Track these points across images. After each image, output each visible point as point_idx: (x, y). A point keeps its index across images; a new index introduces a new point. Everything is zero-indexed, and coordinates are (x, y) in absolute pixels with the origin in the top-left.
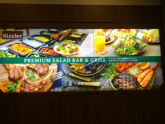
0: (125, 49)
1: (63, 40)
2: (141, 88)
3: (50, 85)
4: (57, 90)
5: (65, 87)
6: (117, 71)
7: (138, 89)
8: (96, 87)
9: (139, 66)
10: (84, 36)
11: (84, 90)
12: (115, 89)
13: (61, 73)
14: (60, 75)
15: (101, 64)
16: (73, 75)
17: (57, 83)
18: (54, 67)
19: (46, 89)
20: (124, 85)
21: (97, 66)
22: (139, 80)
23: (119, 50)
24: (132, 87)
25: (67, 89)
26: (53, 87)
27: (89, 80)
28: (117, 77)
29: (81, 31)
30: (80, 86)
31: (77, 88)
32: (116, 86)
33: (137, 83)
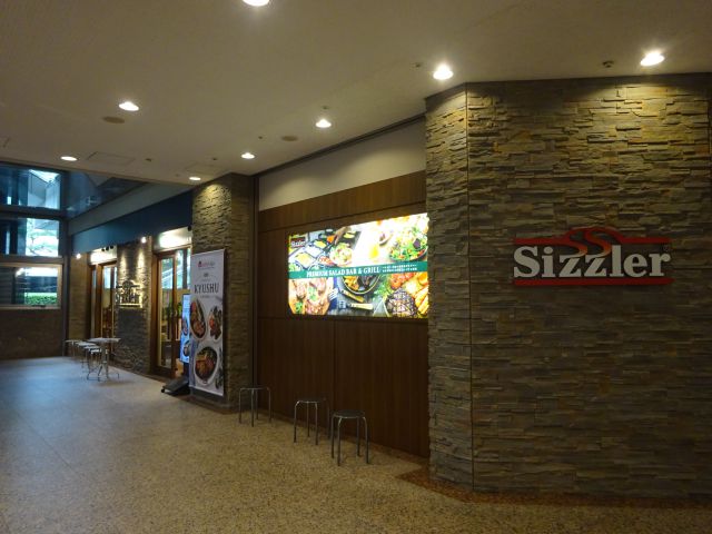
0: (402, 251)
1: (338, 243)
2: (420, 317)
3: (327, 306)
4: (334, 312)
5: (340, 309)
6: (392, 288)
7: (415, 317)
8: (368, 312)
9: (418, 279)
10: (357, 234)
11: (357, 314)
12: (388, 315)
13: (336, 290)
14: (335, 294)
15: (375, 275)
16: (347, 293)
17: (333, 304)
18: (330, 282)
19: (324, 312)
20: (399, 309)
21: (370, 279)
22: (417, 302)
23: (395, 252)
24: (408, 313)
25: (341, 313)
26: (329, 309)
27: (361, 300)
28: (391, 297)
29: (354, 228)
30: (354, 309)
31: (350, 312)
32: (390, 311)
33: (415, 307)
